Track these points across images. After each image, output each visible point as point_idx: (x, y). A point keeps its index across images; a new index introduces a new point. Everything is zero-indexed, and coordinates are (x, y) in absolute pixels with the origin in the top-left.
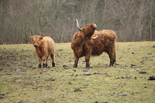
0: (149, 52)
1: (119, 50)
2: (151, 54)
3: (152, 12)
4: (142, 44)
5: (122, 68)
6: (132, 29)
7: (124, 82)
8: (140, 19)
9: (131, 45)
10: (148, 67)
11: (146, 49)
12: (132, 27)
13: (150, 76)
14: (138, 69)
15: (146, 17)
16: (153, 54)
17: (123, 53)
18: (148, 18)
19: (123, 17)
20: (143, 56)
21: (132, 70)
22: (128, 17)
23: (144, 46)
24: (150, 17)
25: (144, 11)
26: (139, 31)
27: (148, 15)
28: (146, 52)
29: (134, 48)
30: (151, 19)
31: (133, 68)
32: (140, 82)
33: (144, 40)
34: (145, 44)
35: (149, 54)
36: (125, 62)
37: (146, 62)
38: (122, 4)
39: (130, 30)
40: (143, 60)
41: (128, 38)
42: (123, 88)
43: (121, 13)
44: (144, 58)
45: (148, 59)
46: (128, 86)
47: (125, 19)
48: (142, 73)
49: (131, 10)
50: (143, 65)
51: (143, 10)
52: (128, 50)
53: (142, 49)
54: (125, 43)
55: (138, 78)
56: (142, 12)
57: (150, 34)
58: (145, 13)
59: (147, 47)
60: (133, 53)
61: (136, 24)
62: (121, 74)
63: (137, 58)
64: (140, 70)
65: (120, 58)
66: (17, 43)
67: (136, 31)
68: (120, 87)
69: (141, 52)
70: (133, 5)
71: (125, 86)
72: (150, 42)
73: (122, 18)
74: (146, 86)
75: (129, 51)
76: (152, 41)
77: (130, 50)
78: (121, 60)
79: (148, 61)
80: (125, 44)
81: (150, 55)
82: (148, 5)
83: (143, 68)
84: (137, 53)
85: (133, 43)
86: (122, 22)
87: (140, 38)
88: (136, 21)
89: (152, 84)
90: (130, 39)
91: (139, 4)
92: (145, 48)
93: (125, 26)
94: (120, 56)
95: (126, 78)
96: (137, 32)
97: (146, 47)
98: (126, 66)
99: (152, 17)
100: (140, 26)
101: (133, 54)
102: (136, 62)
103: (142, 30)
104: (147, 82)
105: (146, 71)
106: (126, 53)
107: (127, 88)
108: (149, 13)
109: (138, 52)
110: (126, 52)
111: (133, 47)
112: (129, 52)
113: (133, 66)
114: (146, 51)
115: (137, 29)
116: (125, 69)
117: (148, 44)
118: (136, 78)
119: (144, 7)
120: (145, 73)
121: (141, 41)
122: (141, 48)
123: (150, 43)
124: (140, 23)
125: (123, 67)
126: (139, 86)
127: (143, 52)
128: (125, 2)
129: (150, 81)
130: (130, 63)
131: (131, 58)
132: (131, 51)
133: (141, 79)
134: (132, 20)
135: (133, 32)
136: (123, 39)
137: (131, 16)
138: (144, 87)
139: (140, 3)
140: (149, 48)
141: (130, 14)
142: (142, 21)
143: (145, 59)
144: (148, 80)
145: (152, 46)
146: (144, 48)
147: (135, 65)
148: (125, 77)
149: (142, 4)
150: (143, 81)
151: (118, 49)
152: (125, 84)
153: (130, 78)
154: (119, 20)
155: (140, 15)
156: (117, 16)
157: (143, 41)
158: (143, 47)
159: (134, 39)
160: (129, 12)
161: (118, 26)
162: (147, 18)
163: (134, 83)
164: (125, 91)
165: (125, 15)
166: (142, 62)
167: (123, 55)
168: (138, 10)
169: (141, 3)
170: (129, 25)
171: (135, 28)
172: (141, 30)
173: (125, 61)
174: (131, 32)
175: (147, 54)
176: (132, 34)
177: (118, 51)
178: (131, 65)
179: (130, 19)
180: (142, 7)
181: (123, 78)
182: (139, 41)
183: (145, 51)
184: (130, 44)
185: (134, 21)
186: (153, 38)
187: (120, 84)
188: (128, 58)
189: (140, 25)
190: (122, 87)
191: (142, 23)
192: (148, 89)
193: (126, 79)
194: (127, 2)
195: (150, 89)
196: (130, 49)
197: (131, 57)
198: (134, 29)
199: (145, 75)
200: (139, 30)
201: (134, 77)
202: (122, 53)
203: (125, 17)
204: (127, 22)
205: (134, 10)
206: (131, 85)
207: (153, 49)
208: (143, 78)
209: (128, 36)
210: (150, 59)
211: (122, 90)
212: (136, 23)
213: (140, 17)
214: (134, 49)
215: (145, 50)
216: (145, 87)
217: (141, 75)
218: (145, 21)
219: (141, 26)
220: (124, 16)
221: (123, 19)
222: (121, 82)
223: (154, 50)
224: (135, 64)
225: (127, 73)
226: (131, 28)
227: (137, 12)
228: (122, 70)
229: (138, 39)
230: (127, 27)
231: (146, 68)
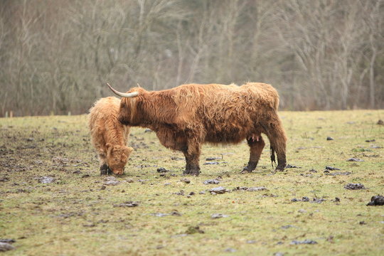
0: (369, 137)
1: (294, 130)
2: (374, 140)
3: (375, 37)
4: (350, 116)
5: (302, 175)
6: (325, 79)
7: (310, 211)
8: (345, 54)
9: (324, 118)
10: (366, 174)
11: (360, 129)
12: (325, 73)
13: (373, 195)
14: (342, 178)
15: (360, 49)
16: (378, 140)
17: (303, 137)
18: (364, 53)
19: (302, 48)
20: (353, 147)
21: (329, 180)
22: (316, 50)
23: (355, 121)
24: (369, 50)
25: (355, 34)
26: (341, 84)
27: (364, 45)
28: (362, 136)
29: (331, 127)
30: (371, 55)
31: (331, 175)
32: (348, 210)
33: (355, 107)
34: (357, 117)
35: (368, 141)
36: (310, 161)
37: (361, 160)
38: (301, 16)
39: (319, 80)
40: (353, 156)
41: (315, 102)
42: (308, 225)
43: (299, 40)
44: (356, 151)
45: (366, 153)
46: (318, 221)
47: (308, 54)
48: (353, 189)
49: (322, 31)
50: (354, 168)
51: (353, 31)
52: (317, 132)
53: (351, 129)
54: (307, 113)
55: (342, 201)
56: (349, 36)
57: (369, 92)
58: (357, 39)
59: (362, 123)
60: (329, 139)
61: (336, 67)
62: (302, 190)
63: (340, 152)
64: (347, 180)
65: (297, 152)
66: (40, 113)
67: (334, 84)
68: (300, 223)
69: (348, 137)
70: (327, 18)
71: (311, 220)
72: (369, 111)
73: (300, 50)
74: (362, 219)
75: (320, 133)
76: (376, 108)
77: (320, 130)
78: (299, 156)
79: (367, 159)
80: (308, 117)
81: (371, 144)
82: (365, 19)
83: (355, 176)
84: (340, 139)
85: (327, 114)
86: (301, 60)
87: (345, 101)
88: (335, 59)
89: (377, 216)
90: (319, 103)
91: (343, 18)
92: (358, 127)
93: (309, 72)
94: (298, 146)
95: (314, 200)
96: (337, 87)
97: (360, 123)
98: (313, 170)
99: (374, 49)
100: (346, 73)
101: (330, 141)
102: (337, 161)
103: (349, 81)
104: (365, 210)
105: (363, 183)
106: (313, 139)
107: (317, 224)
108: (367, 39)
109: (342, 137)
110: (311, 136)
111: (329, 123)
112: (320, 136)
113: (331, 172)
114: (361, 133)
115: (338, 78)
116: (311, 177)
117: (365, 116)
118: (338, 200)
119: (355, 25)
120: (361, 187)
121: (348, 108)
122: (348, 125)
123: (370, 115)
124: (345, 63)
125: (304, 174)
126: (346, 220)
127: (354, 136)
128: (309, 11)
129: (374, 207)
130: (324, 163)
131: (323, 151)
132: (323, 134)
133: (352, 203)
134: (325, 56)
135: (328, 87)
136: (303, 103)
137: (323, 46)
138: (359, 222)
139: (346, 13)
140: (368, 126)
141: (319, 42)
142: (351, 59)
143: (358, 153)
144: (369, 204)
145: (376, 120)
146: (356, 126)
147: (334, 169)
148: (310, 197)
149: (350, 17)
150: (356, 208)
151: (293, 128)
152: (311, 215)
153: (322, 200)
154: (293, 57)
155: (344, 45)
156: (289, 48)
157: (352, 108)
158: (354, 123)
159: (331, 103)
160: (317, 37)
161: (291, 72)
162: (361, 52)
163: (334, 213)
164: (311, 233)
165: (308, 44)
166: (352, 160)
167: (305, 143)
168: (339, 32)
169: (348, 14)
170: (318, 69)
171: (332, 77)
172: (346, 82)
173: (310, 159)
174: (323, 87)
175: (364, 142)
176: (326, 92)
177: (292, 134)
178: (324, 169)
179: (321, 54)
180: (350, 25)
181: (306, 200)
182: (343, 108)
183: (357, 134)
184: (320, 117)
185: (330, 58)
186: (376, 102)
187: (298, 216)
188: (316, 150)
189: (346, 68)
190: (304, 221)
191: (349, 66)
192: (369, 228)
193: (314, 204)
194: (312, 11)
195: (373, 226)
196: (320, 128)
197: (324, 147)
198: (330, 79)
199: (361, 193)
200: (343, 81)
201: (334, 199)
202: (302, 139)
203: (307, 49)
204: (312, 62)
205: (329, 32)
206: (327, 218)
207: (378, 129)
208: (356, 200)
209: (316, 97)
210: (372, 154)
211: (305, 229)
212: (336, 63)
213: (346, 49)
214: (331, 129)
215: (359, 131)
216: (361, 223)
217: (351, 193)
218: (358, 59)
219: (348, 72)
220: (305, 47)
221: (302, 54)
222: (302, 210)
223: (380, 131)
224: (336, 167)
225: (315, 188)
226: (323, 77)
227: (337, 36)
228: (303, 179)
229: (339, 103)
230: (313, 74)
231: (362, 176)
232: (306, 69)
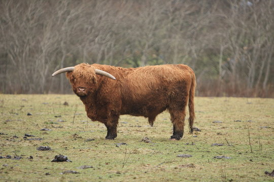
0: (57, 113)
1: (5, 107)
2: (60, 116)
3: (65, 43)
4: (45, 99)
5: (7, 140)
6: (29, 72)
7: (11, 165)
8: (44, 54)
9: (26, 99)
10: (53, 140)
11: (52, 108)
12: (29, 67)
13: (57, 154)
14: (36, 142)
15: (54, 51)
16: (63, 116)
17: (11, 113)
18: (57, 54)
19: (13, 49)
20: (45, 121)
21: (26, 144)
22: (23, 51)
23: (49, 102)
24: (61, 52)
25: (51, 41)
26: (41, 76)
27: (57, 49)
28: (52, 113)
29: (31, 106)
30: (62, 56)
31: (28, 140)
32: (38, 165)
33: (50, 92)
34: (50, 99)
35: (56, 117)
36: (14, 130)
37: (50, 130)
38: (13, 27)
39: (25, 72)
40: (45, 127)
41: (22, 88)
42: (9, 175)
43: (11, 43)
44: (47, 123)
45: (54, 125)
46: (17, 172)
47: (17, 54)
48: (43, 150)
49: (27, 38)
50: (45, 135)
51: (49, 39)
52: (21, 109)
53: (45, 108)
54: (15, 95)
55: (35, 159)
56: (46, 42)
57: (60, 81)
58: (53, 44)
59: (53, 103)
60: (29, 114)
61: (37, 63)
62: (7, 151)
63: (36, 124)
64: (39, 144)
65: (5, 123)
67: (35, 76)
68: (3, 173)
69: (42, 113)
70: (31, 29)
71: (11, 172)
72: (59, 96)
73: (12, 51)
74: (47, 171)
75: (23, 110)
76: (64, 93)
77: (24, 108)
78: (7, 126)
79: (54, 129)
80: (15, 98)
81: (58, 119)
82: (58, 31)
83: (45, 141)
84: (37, 115)
85: (30, 96)
86: (12, 58)
87: (43, 88)
88: (37, 58)
89: (58, 169)
90: (24, 88)
91: (42, 28)
92: (50, 106)
93: (17, 66)
94: (6, 119)
95: (15, 157)
96: (37, 77)
97: (52, 104)
98: (15, 137)
99: (64, 52)
100: (44, 68)
101: (30, 116)
102: (33, 130)
103: (46, 73)
104: (50, 165)
105: (50, 146)
106: (17, 114)
107: (16, 174)
108: (59, 44)
109: (38, 113)
110: (17, 112)
111: (30, 103)
112: (22, 112)
113: (28, 138)
114: (52, 111)
115: (38, 71)
116: (14, 142)
117: (55, 99)
118: (31, 157)
119: (51, 35)
120: (48, 149)
121: (45, 93)
122: (43, 105)
123: (59, 98)
124: (43, 61)
125: (9, 139)
126: (36, 172)
127: (47, 113)
128: (18, 23)
129: (56, 163)
130: (24, 132)
131: (24, 123)
132: (25, 111)
133: (41, 160)
134: (29, 56)
135: (31, 78)
136: (12, 88)
137: (28, 49)
138: (45, 173)
139: (44, 26)
140: (58, 106)
141: (25, 45)
142: (47, 58)
143: (48, 125)
144: (53, 161)
145: (63, 102)
146: (48, 106)
147: (30, 136)
148: (12, 155)
149: (47, 28)
150: (44, 164)
151: (3, 106)
152: (12, 168)
153: (21, 158)
154: (7, 55)
155: (43, 48)
156: (3, 48)
157: (47, 93)
158: (47, 103)
159: (32, 89)
160: (24, 42)
161: (4, 66)
162: (55, 54)
163: (28, 167)
165: (17, 47)
166: (44, 130)
167: (12, 117)
168: (40, 39)
169: (46, 26)
170: (24, 64)
171: (34, 70)
172: (44, 74)
173: (14, 129)
174: (27, 77)
175: (54, 117)
176: (29, 81)
177: (2, 110)
178: (24, 136)
179: (26, 53)
180: (47, 34)
181: (9, 157)
182: (41, 93)
183: (49, 111)
184: (23, 98)
185: (33, 57)
186: (64, 89)
187: (3, 169)
188: (19, 122)
189: (44, 65)
190: (6, 173)
191: (46, 62)
192: (51, 178)
193: (15, 160)
194: (21, 23)
195: (54, 176)
196: (24, 106)
197: (25, 120)
198: (32, 71)
199: (48, 153)
200: (42, 73)
201: (29, 157)
202: (9, 114)
203: (17, 50)
204: (20, 59)
205: (33, 38)
206: (23, 171)
207: (64, 108)
208: (44, 158)
209: (22, 84)
210: (59, 126)
211: (7, 178)
212: (37, 61)
213: (44, 51)
214: (31, 108)
215: (51, 109)
216: (47, 174)
217: (41, 153)
219: (45, 68)
220: (15, 49)
221: (13, 54)
222: (6, 164)
224: (32, 134)
225: (16, 149)
226: (28, 70)
227: (38, 42)
228: (8, 143)
229: (39, 89)
230: (20, 68)
231: (50, 141)
232: (15, 64)
